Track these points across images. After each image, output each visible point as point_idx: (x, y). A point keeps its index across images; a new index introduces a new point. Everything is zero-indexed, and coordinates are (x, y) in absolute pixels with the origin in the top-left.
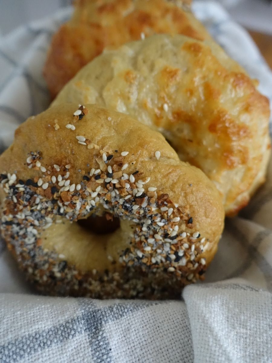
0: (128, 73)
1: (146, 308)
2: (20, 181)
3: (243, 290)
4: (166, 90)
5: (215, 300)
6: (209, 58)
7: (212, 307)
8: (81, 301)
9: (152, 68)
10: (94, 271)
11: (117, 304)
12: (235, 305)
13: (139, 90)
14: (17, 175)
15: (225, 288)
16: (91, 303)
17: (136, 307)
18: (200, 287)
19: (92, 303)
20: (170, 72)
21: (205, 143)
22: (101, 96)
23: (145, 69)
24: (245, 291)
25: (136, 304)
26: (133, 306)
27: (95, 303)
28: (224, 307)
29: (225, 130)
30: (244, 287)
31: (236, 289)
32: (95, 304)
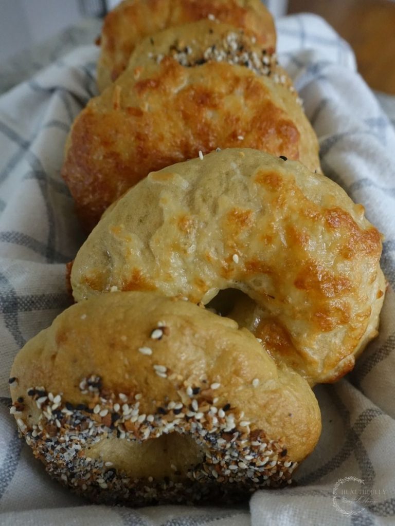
0: (182, 220)
1: (205, 523)
2: (66, 404)
3: (322, 497)
4: (235, 238)
5: (286, 509)
6: (293, 193)
7: (280, 519)
8: (128, 519)
9: (214, 209)
10: (151, 479)
11: (171, 521)
12: (309, 515)
13: (198, 239)
14: (61, 396)
15: (303, 495)
16: (139, 520)
17: (193, 522)
18: (273, 494)
19: (140, 522)
20: (239, 217)
21: (290, 300)
22: (148, 247)
23: (205, 211)
24: (325, 498)
25: (193, 519)
26: (189, 521)
27: (145, 521)
28: (296, 518)
29: (317, 285)
30: (324, 493)
31: (314, 496)
32: (144, 523)
